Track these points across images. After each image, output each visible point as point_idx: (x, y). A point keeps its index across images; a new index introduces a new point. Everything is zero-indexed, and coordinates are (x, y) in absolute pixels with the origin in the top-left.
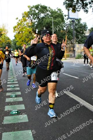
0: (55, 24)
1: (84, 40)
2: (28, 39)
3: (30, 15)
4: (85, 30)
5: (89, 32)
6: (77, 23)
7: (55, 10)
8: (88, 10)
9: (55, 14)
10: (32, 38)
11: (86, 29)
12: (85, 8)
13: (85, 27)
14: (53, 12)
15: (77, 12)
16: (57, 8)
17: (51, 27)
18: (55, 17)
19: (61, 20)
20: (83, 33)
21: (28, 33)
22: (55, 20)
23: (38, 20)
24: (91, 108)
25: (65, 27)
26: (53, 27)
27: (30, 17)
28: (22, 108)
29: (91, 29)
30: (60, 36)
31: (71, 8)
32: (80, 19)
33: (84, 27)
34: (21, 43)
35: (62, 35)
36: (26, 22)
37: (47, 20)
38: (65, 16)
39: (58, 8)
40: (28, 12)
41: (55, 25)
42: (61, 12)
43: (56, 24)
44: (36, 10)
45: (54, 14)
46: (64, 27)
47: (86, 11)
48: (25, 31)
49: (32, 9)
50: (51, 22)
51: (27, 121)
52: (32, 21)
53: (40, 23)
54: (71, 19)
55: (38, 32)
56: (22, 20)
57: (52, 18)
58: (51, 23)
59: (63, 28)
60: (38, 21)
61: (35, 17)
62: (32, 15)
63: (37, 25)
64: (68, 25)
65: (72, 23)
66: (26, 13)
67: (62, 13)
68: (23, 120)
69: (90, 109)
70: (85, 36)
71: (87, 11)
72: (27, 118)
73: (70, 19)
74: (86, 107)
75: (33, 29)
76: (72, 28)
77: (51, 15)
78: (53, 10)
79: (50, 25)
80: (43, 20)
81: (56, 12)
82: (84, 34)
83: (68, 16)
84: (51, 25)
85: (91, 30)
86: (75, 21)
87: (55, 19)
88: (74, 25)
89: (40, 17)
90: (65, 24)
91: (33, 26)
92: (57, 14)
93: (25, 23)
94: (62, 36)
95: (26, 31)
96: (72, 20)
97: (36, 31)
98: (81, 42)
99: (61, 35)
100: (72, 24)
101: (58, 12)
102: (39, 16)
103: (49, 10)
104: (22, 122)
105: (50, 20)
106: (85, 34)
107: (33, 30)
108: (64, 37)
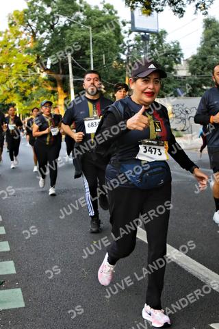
0: (96, 45)
1: (174, 87)
2: (26, 84)
3: (30, 21)
4: (177, 63)
5: (187, 66)
6: (155, 43)
7: (97, 7)
8: (184, 9)
9: (98, 19)
10: (35, 82)
11: (179, 59)
12: (175, 4)
13: (176, 55)
14: (91, 14)
15: (155, 12)
16: (101, 3)
17: (87, 53)
18: (98, 27)
19: (113, 35)
20: (171, 69)
21: (25, 69)
22: (97, 35)
23: (50, 34)
24: (191, 266)
25: (123, 53)
26: (92, 54)
27: (30, 26)
28: (7, 270)
29: (191, 59)
30: (112, 78)
31: (139, 3)
32: (164, 32)
33: (175, 53)
34: (5, 95)
35: (116, 75)
36: (18, 40)
37: (77, 35)
38: (124, 24)
39: (104, 2)
40: (25, 12)
41: (97, 48)
42: (113, 12)
43: (101, 45)
44: (45, 6)
45: (95, 17)
46: (121, 54)
47: (178, 12)
48: (17, 63)
49: (35, 3)
50: (86, 38)
51: (22, 305)
52: (34, 35)
53: (58, 42)
54: (139, 31)
55: (52, 65)
56: (9, 33)
57: (89, 30)
58: (85, 43)
59: (118, 55)
60: (52, 36)
61: (44, 27)
62: (36, 21)
63: (50, 47)
64: (131, 48)
65: (142, 41)
66: (19, 14)
67: (116, 15)
68: (10, 302)
69: (190, 271)
70: (176, 78)
71: (181, 11)
72: (21, 297)
73: (136, 33)
74: (179, 264)
75: (38, 57)
76: (142, 56)
77: (85, 19)
78: (93, 9)
79: (84, 48)
80: (65, 34)
81: (100, 14)
82: (173, 73)
83: (130, 23)
84: (87, 48)
85: (192, 61)
86: (151, 38)
87: (98, 32)
88: (148, 47)
89: (56, 26)
90: (125, 45)
91: (38, 49)
92: (102, 19)
93: (16, 42)
94: (117, 77)
95: (20, 63)
96: (142, 36)
97: (46, 63)
98: (165, 94)
99: (113, 75)
100: (143, 45)
101: (104, 12)
102: (55, 22)
103: (81, 8)
104: (6, 308)
105: (84, 33)
106: (176, 73)
107: (38, 60)
108: (123, 80)
